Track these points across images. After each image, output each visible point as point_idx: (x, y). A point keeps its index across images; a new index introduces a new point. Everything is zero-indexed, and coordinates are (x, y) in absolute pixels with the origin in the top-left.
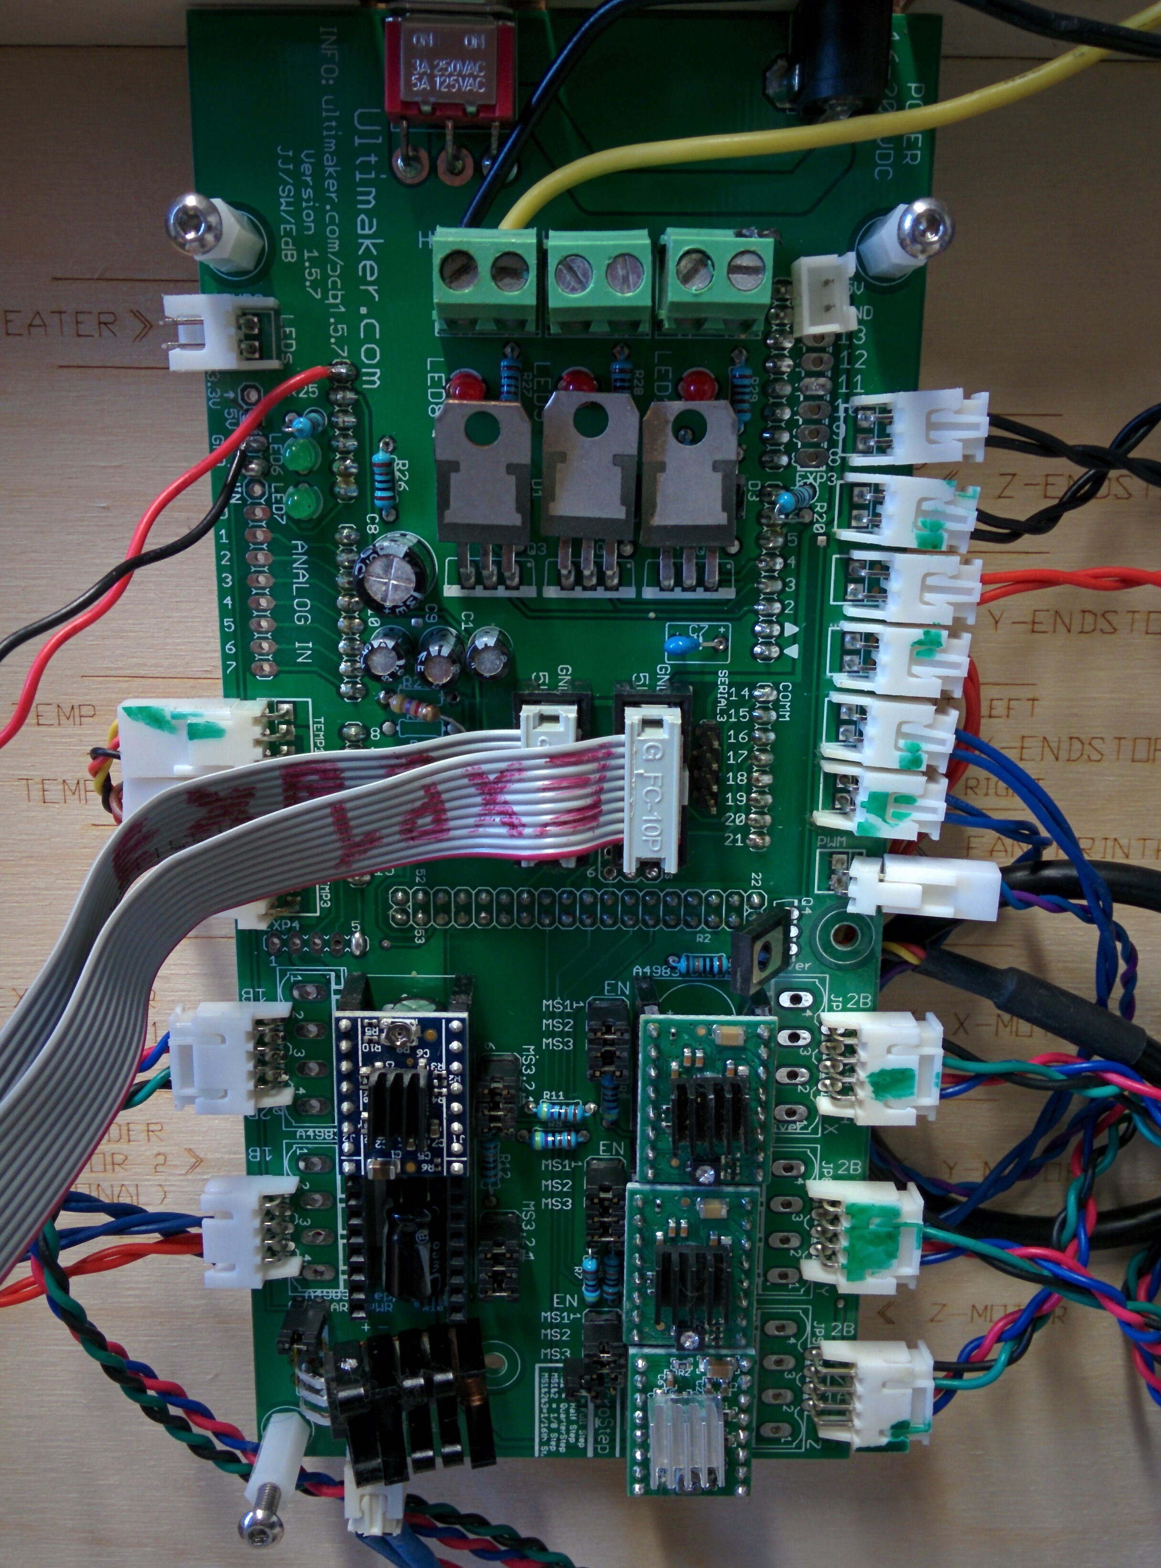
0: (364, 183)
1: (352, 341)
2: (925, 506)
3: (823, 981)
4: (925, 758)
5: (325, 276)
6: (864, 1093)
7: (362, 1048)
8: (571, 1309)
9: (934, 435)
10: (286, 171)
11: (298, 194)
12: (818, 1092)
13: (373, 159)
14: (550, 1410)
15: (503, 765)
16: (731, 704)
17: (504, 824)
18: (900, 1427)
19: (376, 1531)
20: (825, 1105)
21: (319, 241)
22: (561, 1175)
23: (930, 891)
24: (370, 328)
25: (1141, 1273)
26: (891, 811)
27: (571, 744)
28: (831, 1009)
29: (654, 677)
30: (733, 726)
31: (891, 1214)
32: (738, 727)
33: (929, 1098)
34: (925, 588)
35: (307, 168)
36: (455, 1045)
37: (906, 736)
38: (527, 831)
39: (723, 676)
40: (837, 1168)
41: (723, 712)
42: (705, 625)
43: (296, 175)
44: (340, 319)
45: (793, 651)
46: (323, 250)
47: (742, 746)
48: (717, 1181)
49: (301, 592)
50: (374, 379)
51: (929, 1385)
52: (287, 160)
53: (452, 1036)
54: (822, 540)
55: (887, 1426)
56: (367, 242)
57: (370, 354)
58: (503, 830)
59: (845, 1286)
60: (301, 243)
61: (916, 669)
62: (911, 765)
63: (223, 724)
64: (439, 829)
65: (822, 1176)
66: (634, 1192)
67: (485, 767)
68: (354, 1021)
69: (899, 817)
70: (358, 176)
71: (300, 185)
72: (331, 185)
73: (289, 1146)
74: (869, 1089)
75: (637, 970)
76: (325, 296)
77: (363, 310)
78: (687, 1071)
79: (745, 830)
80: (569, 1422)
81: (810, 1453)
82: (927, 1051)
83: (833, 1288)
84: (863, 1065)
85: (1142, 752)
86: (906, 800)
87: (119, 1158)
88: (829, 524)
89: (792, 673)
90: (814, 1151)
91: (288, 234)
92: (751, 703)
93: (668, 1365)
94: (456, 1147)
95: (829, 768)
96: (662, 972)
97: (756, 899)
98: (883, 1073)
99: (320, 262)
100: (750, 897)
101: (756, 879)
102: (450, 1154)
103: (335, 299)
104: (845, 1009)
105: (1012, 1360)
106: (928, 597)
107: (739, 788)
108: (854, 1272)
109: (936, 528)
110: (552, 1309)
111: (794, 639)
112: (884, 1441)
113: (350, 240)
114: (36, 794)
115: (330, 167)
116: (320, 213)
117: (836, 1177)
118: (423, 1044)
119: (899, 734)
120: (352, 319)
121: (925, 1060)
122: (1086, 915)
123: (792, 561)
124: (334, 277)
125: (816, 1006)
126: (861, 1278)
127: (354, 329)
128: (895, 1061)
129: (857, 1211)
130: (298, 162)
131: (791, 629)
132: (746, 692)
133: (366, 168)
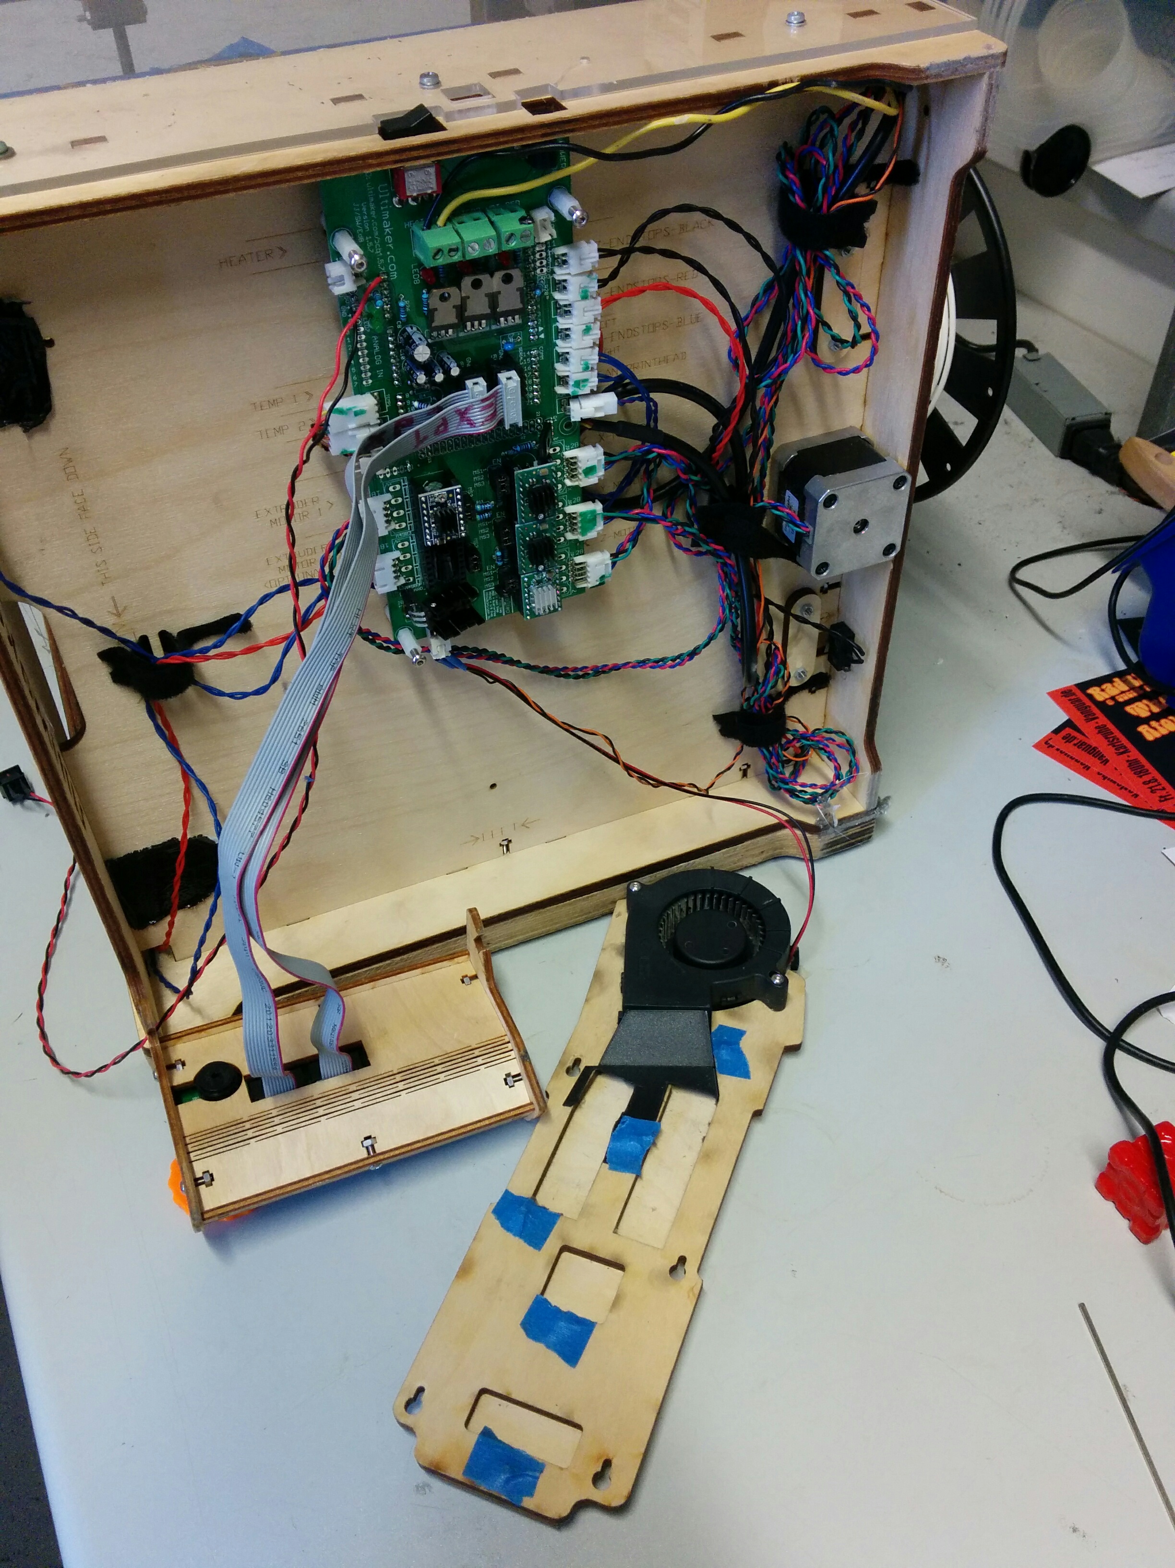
0: (384, 210)
1: (386, 264)
2: (582, 286)
3: (562, 442)
4: (590, 366)
5: (374, 244)
6: (581, 477)
7: (429, 505)
8: (493, 570)
9: (582, 262)
10: (357, 212)
11: (362, 218)
12: (564, 478)
13: (386, 201)
14: (490, 604)
15: (467, 406)
16: (524, 358)
17: (468, 424)
18: (603, 577)
19: (443, 656)
20: (568, 483)
21: (371, 233)
22: (485, 527)
23: (597, 409)
24: (391, 259)
25: (667, 507)
26: (581, 385)
27: (487, 395)
28: (566, 450)
29: (498, 356)
30: (525, 365)
31: (593, 512)
32: (527, 365)
33: (601, 473)
34: (585, 311)
35: (364, 209)
36: (459, 497)
37: (583, 360)
38: (477, 425)
39: (521, 349)
40: (573, 501)
41: (522, 361)
42: (513, 334)
43: (361, 212)
44: (381, 258)
45: (542, 336)
46: (373, 236)
47: (529, 371)
48: (545, 517)
49: (377, 354)
50: (394, 276)
51: (610, 562)
52: (357, 207)
53: (457, 494)
54: (548, 298)
55: (598, 578)
56: (387, 230)
57: (393, 267)
58: (469, 426)
59: (581, 538)
60: (365, 235)
61: (585, 338)
62: (586, 368)
63: (365, 408)
64: (446, 430)
65: (568, 505)
66: (518, 528)
67: (460, 407)
68: (426, 497)
69: (584, 386)
70: (382, 208)
71: (362, 215)
72: (373, 213)
73: (394, 541)
74: (583, 475)
75: (503, 453)
76: (375, 251)
77: (388, 253)
78: (531, 486)
79: (533, 398)
80: (496, 606)
81: (574, 594)
82: (599, 458)
83: (577, 540)
84: (580, 468)
85: (651, 329)
86: (586, 380)
87: (312, 561)
88: (549, 291)
89: (543, 343)
90: (565, 498)
91: (360, 232)
92: (531, 356)
93: (534, 577)
94: (462, 528)
95: (560, 374)
96: (511, 452)
97: (539, 421)
98: (587, 468)
99: (372, 240)
100: (537, 421)
101: (538, 413)
102: (461, 531)
103: (378, 252)
104: (570, 449)
105: (633, 547)
106: (586, 314)
107: (529, 385)
108: (583, 534)
109: (586, 291)
110: (487, 571)
111: (542, 332)
112: (598, 583)
113: (381, 230)
114: (264, 436)
115: (372, 206)
116: (370, 223)
117: (573, 504)
118: (448, 498)
119: (582, 360)
120: (385, 257)
121: (599, 461)
122: (641, 399)
123: (539, 306)
124: (377, 244)
125: (561, 451)
126: (586, 534)
127: (386, 260)
128: (590, 464)
129: (582, 514)
130: (361, 207)
131: (541, 329)
132: (528, 353)
133: (384, 205)
